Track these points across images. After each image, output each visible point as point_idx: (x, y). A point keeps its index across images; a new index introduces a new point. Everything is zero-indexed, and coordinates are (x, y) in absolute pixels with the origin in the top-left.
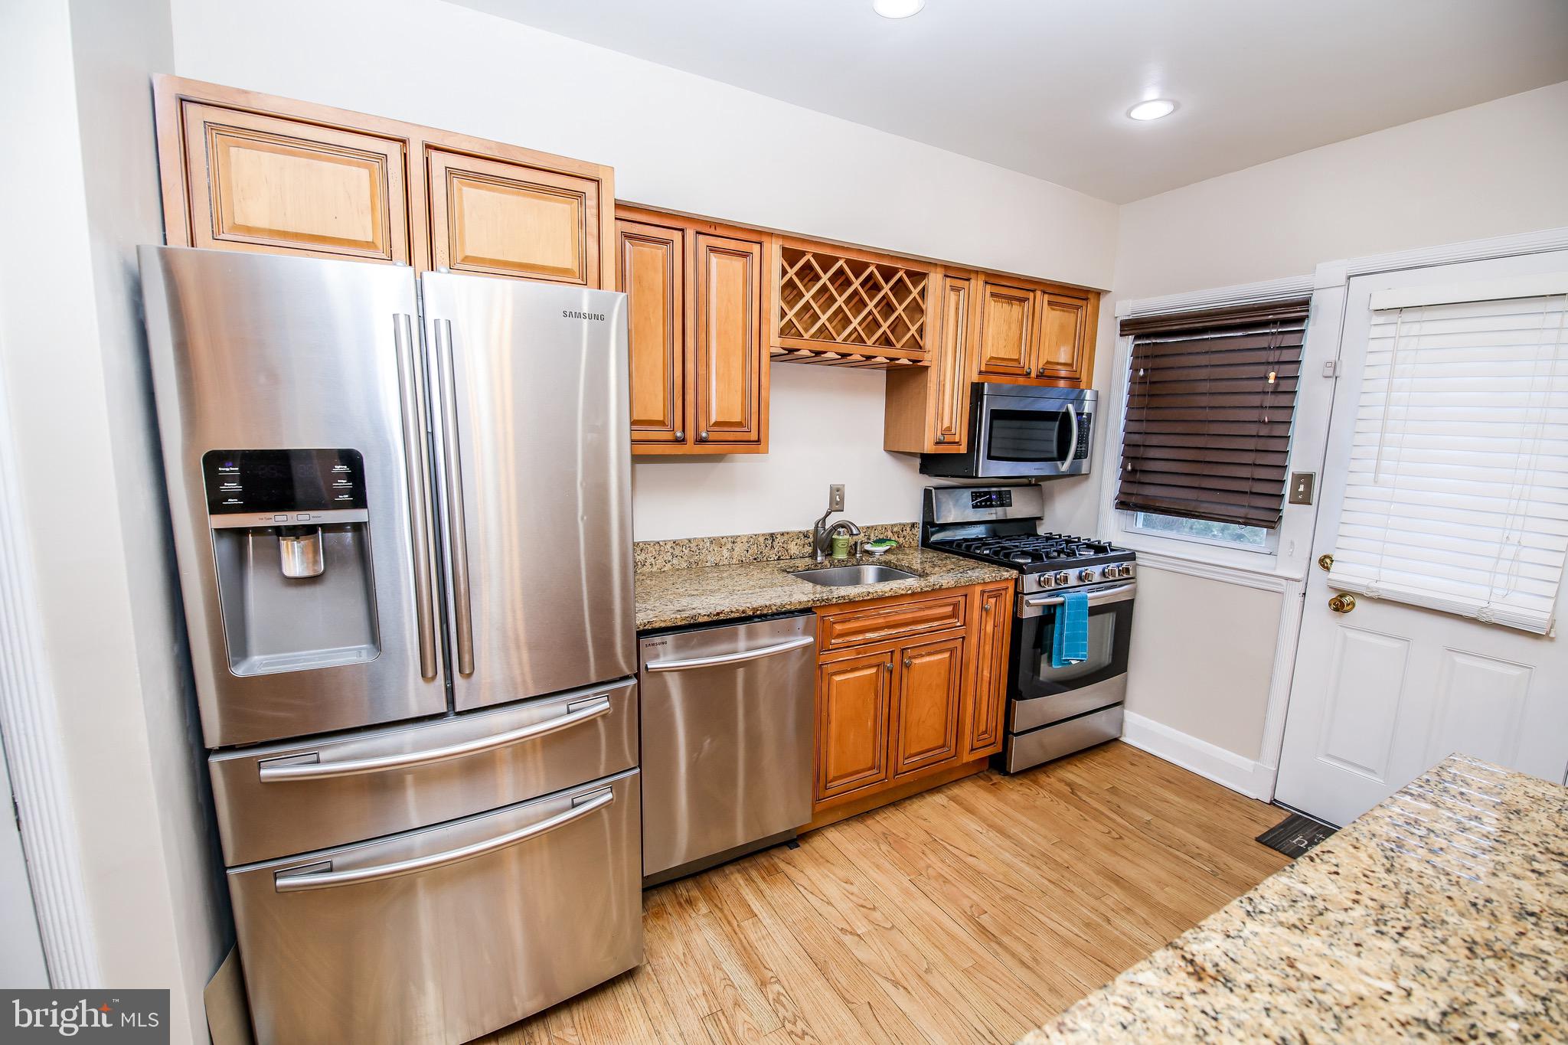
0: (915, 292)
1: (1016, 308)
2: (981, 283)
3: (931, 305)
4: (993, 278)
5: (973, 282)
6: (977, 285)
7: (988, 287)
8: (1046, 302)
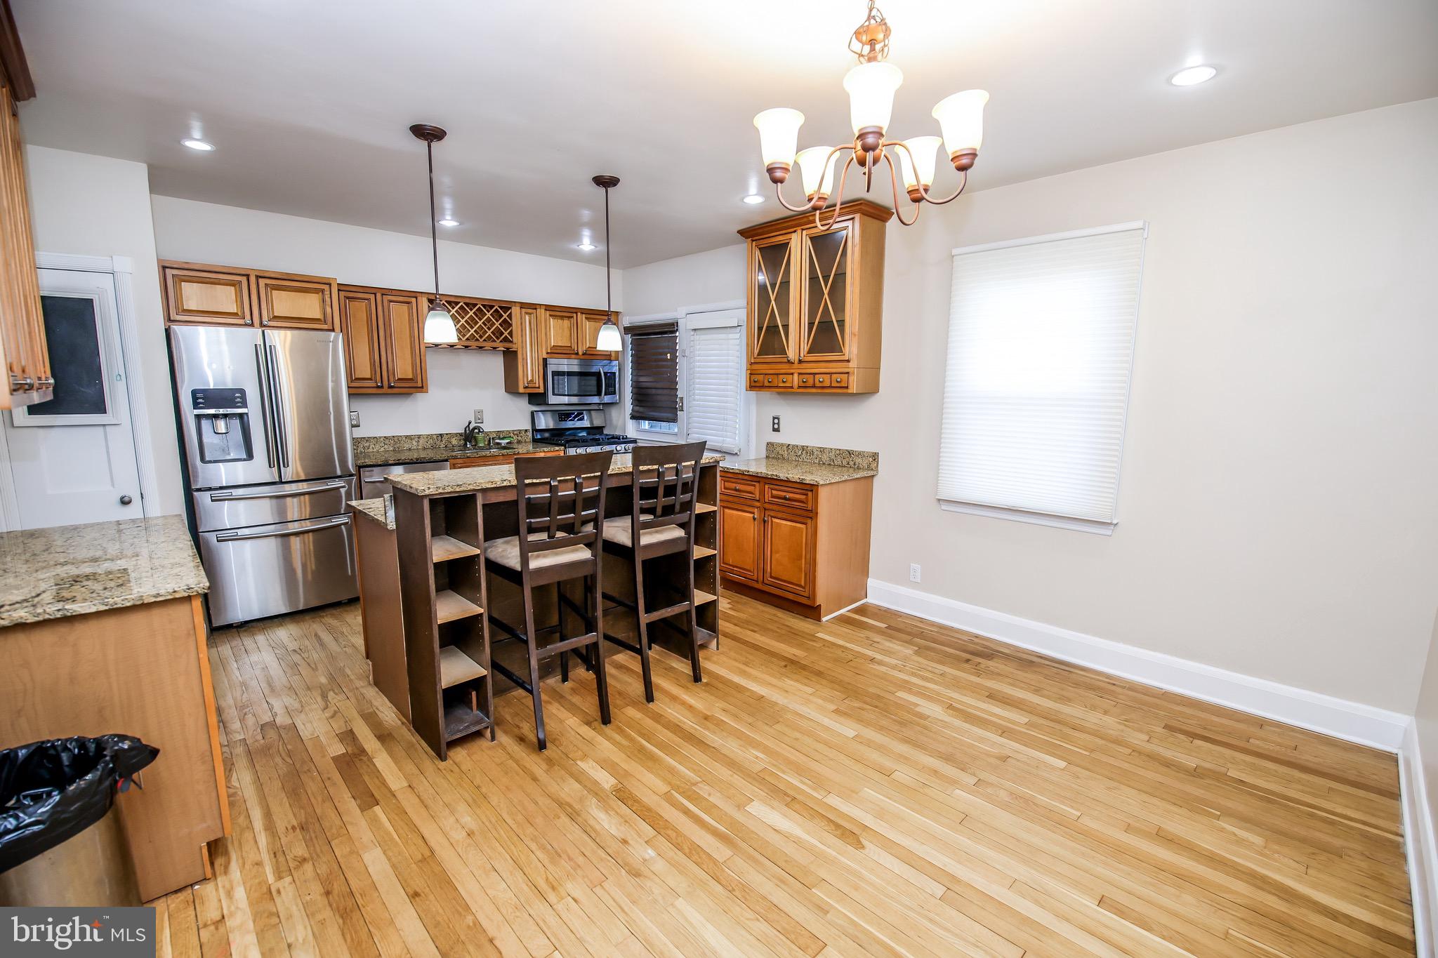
0: (505, 316)
1: (566, 322)
2: (543, 311)
3: (515, 322)
4: (548, 308)
5: (538, 310)
6: (541, 312)
7: (548, 312)
8: (584, 319)
